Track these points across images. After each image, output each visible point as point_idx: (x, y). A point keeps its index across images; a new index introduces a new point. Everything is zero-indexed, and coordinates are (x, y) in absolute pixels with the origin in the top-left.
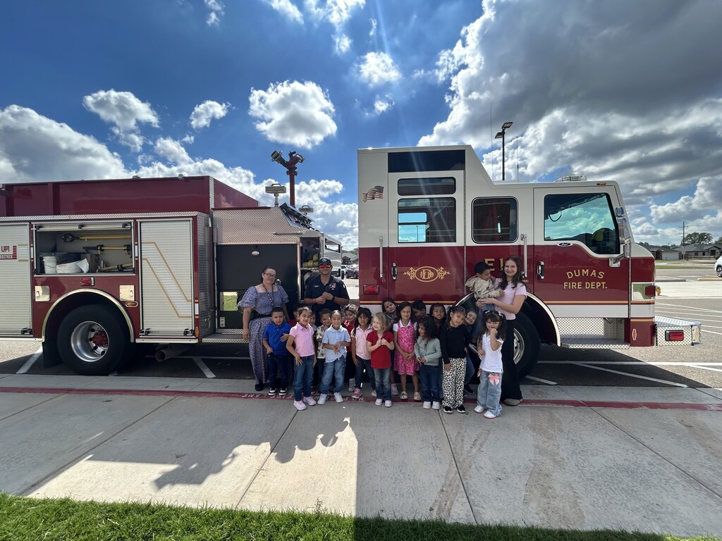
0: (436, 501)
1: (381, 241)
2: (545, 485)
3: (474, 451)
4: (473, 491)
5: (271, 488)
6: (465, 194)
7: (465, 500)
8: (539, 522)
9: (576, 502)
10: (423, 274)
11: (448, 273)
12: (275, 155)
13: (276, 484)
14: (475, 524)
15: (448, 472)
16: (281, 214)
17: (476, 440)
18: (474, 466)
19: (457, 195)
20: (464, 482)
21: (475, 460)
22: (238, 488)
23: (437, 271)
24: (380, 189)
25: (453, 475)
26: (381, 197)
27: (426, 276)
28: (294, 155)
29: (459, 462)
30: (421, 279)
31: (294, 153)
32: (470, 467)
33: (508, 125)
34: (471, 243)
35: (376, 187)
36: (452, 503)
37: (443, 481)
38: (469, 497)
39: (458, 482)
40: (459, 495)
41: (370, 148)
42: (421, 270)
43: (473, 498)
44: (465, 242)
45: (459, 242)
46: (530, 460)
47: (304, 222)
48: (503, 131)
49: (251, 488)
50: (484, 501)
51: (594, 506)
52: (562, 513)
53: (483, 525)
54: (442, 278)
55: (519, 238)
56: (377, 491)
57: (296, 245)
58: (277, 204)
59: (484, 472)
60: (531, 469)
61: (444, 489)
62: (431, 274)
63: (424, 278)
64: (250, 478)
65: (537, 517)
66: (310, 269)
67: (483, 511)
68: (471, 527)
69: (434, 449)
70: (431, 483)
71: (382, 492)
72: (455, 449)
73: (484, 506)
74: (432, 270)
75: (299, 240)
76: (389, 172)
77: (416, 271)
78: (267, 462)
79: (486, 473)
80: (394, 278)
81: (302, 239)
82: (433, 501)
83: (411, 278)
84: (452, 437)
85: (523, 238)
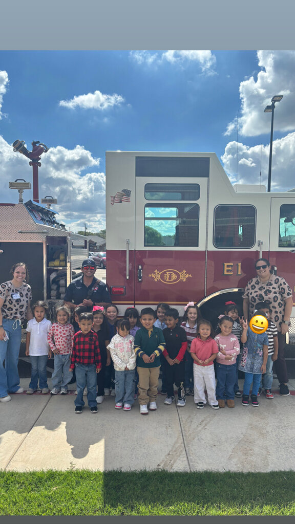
0: (163, 461)
1: (128, 243)
2: (248, 448)
3: (199, 428)
4: (192, 454)
5: (31, 459)
6: (208, 201)
7: (185, 459)
8: (236, 469)
9: (266, 457)
10: (167, 276)
11: (190, 276)
12: (17, 145)
13: (34, 456)
14: (189, 471)
15: (176, 443)
16: (25, 211)
17: (202, 421)
18: (196, 438)
19: (201, 202)
20: (187, 449)
21: (199, 435)
22: (3, 459)
23: (180, 273)
24: (127, 193)
25: (179, 445)
26: (128, 201)
27: (170, 278)
28: (37, 145)
29: (186, 436)
30: (165, 281)
31: (38, 142)
32: (194, 439)
33: (278, 98)
34: (212, 248)
35: (123, 191)
36: (175, 461)
37: (171, 449)
38: (189, 457)
39: (182, 448)
40: (181, 456)
41: (119, 151)
42: (165, 273)
43: (191, 457)
44: (206, 247)
45: (201, 248)
46: (242, 433)
47: (48, 216)
48: (273, 104)
49: (14, 459)
50: (199, 459)
51: (278, 459)
52: (253, 464)
53: (194, 472)
54: (184, 280)
55: (256, 244)
56: (118, 456)
57: (41, 244)
58: (21, 201)
59: (203, 442)
60: (241, 439)
61: (170, 453)
62: (174, 277)
63: (168, 280)
64: (12, 453)
65: (235, 466)
66: (56, 268)
67: (197, 465)
68: (187, 473)
69: (167, 428)
70: (161, 450)
71: (121, 457)
72: (184, 427)
73: (199, 462)
74: (176, 273)
75: (45, 240)
76: (136, 175)
77: (160, 273)
78: (24, 442)
79: (205, 443)
80: (140, 280)
81: (49, 239)
82: (161, 461)
83: (156, 280)
84: (183, 419)
85: (260, 244)
